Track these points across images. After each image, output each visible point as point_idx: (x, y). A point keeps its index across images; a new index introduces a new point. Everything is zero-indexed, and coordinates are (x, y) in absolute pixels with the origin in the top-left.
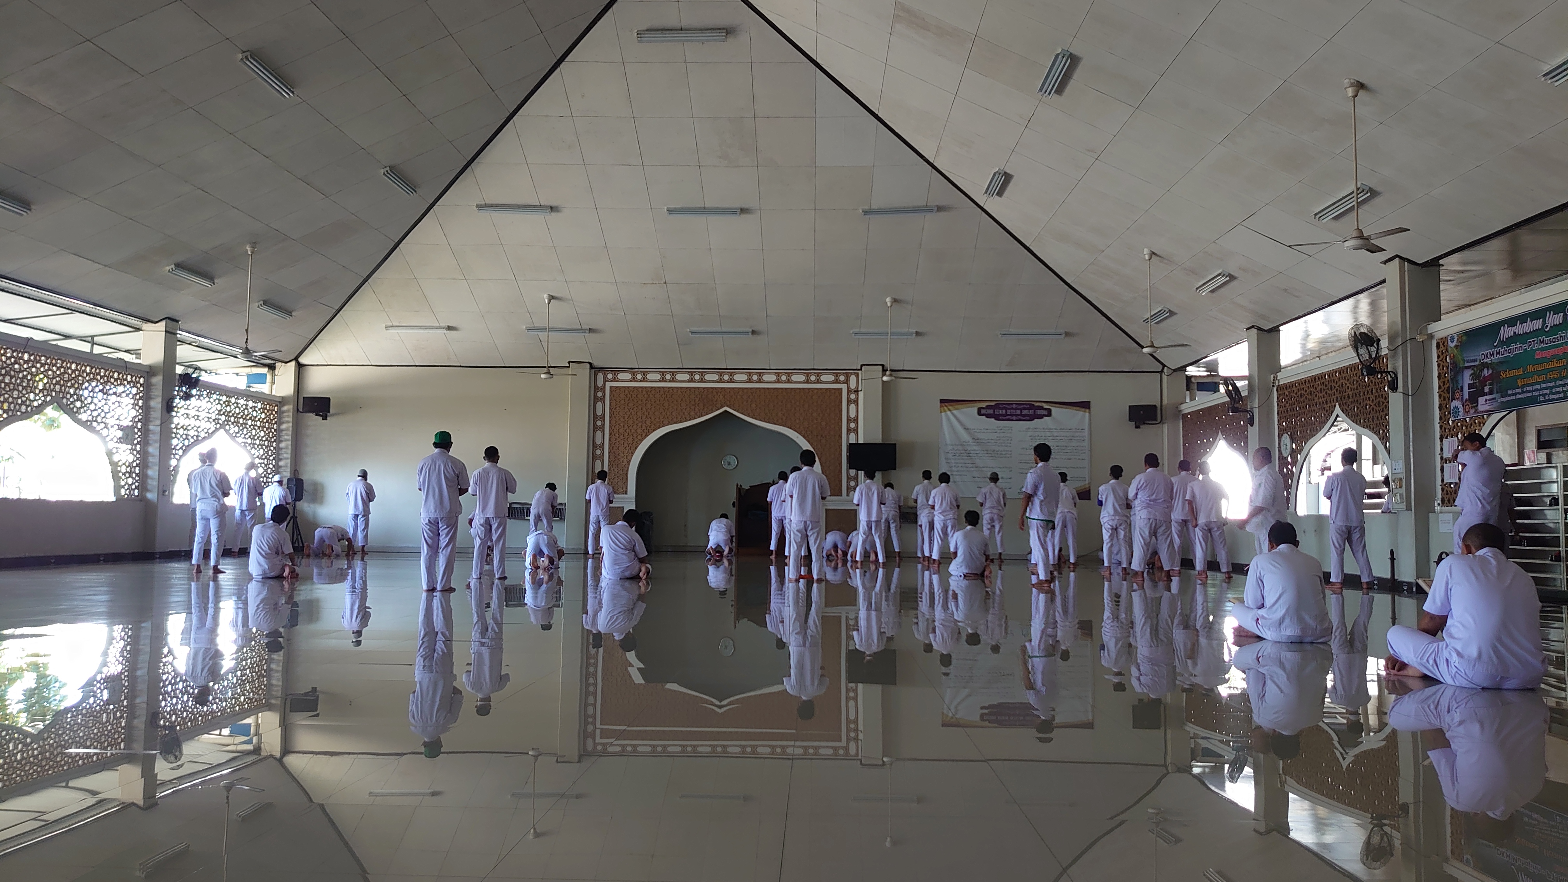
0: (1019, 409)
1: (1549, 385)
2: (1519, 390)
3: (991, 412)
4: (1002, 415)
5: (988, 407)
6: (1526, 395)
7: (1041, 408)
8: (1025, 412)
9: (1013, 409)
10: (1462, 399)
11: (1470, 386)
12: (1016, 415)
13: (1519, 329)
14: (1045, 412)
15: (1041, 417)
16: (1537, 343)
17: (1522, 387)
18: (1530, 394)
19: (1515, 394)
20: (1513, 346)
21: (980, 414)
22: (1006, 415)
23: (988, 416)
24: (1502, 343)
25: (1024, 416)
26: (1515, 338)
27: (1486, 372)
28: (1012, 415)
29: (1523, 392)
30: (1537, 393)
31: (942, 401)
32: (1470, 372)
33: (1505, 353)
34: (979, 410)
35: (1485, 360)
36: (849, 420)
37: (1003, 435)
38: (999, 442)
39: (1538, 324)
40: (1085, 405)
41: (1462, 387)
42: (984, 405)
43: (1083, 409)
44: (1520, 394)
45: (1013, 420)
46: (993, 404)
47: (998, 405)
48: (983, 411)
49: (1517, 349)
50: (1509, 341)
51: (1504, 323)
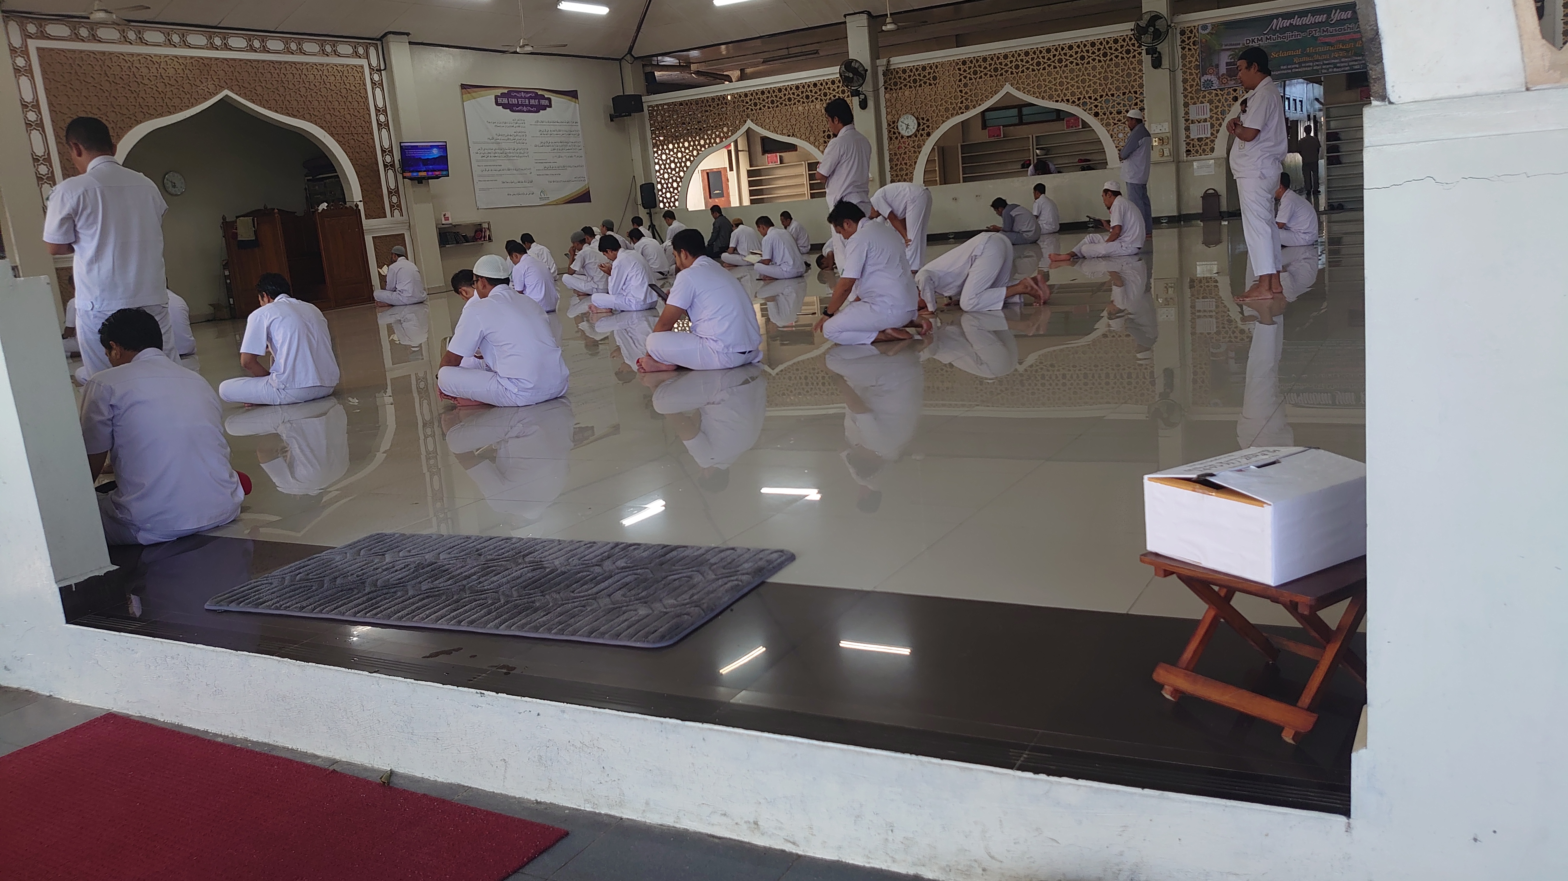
0: (527, 98)
1: (1333, 61)
2: (1297, 66)
3: (505, 101)
4: (514, 105)
5: (503, 95)
6: (1304, 69)
7: (543, 97)
8: (532, 102)
9: (521, 97)
10: (1218, 74)
11: (1227, 64)
12: (526, 106)
13: (1296, 21)
14: (547, 103)
15: (544, 108)
16: (1320, 32)
17: (1299, 63)
18: (1310, 68)
19: (1291, 69)
20: (1288, 34)
21: (497, 104)
22: (518, 105)
23: (505, 106)
24: (1274, 32)
25: (532, 106)
26: (1291, 28)
28: (523, 105)
29: (1300, 67)
31: (464, 87)
32: (1229, 53)
33: (1276, 39)
34: (496, 97)
35: (1251, 44)
36: (377, 110)
37: (518, 129)
38: (517, 138)
39: (1322, 18)
40: (573, 95)
41: (1217, 66)
42: (499, 92)
43: (574, 99)
44: (1296, 68)
45: (524, 112)
46: (506, 91)
47: (511, 93)
48: (500, 100)
49: (1294, 36)
50: (1284, 30)
51: (1277, 16)
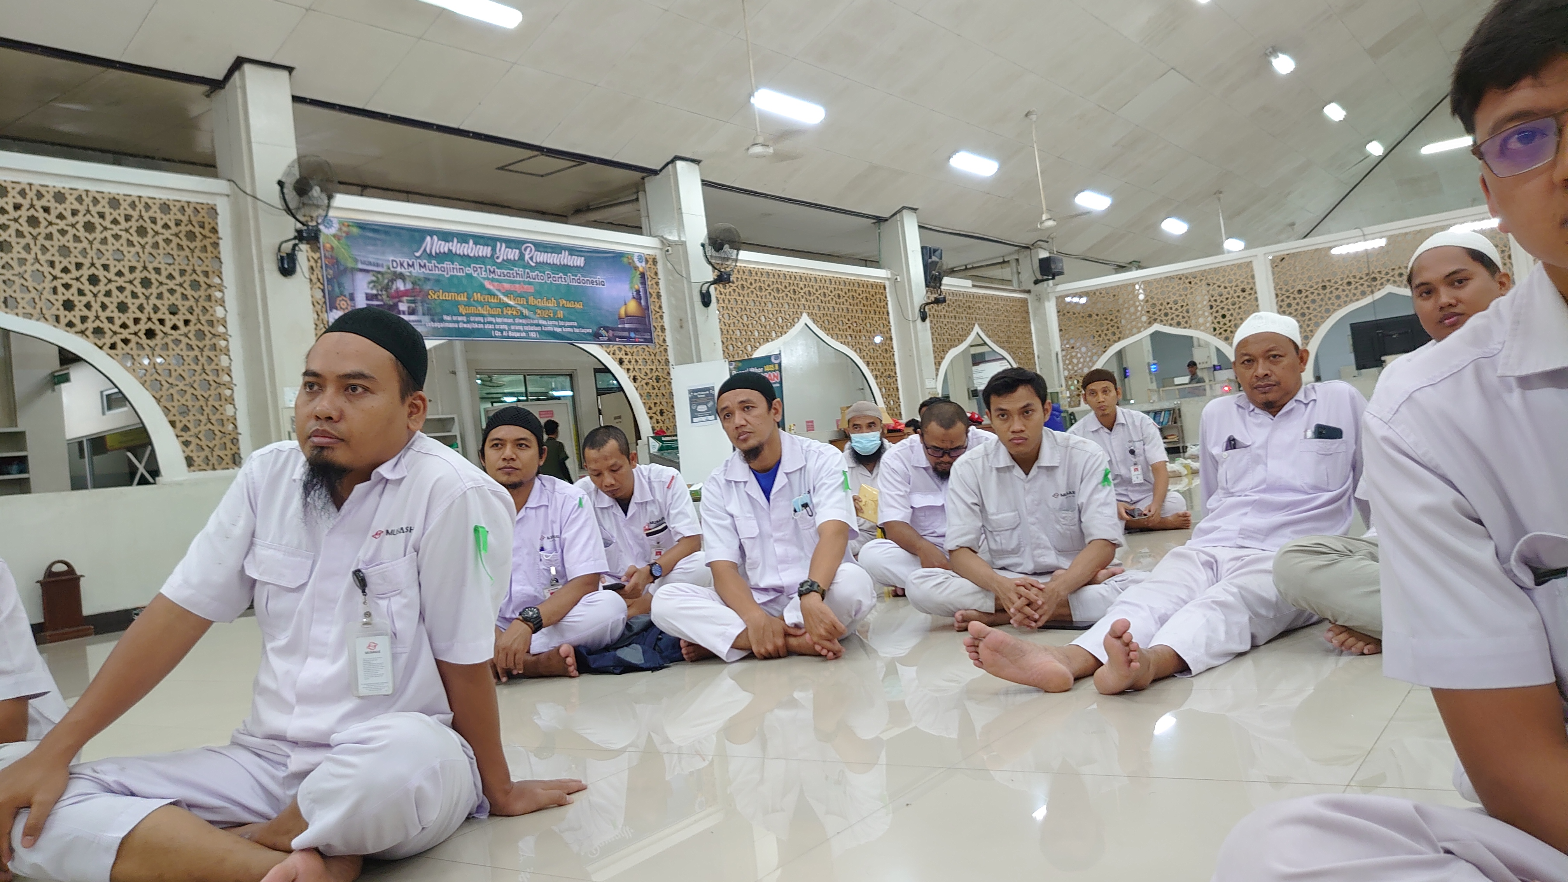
2: (466, 319)
13: (456, 247)
16: (486, 271)
17: (467, 315)
18: (481, 326)
19: (458, 322)
20: (447, 265)
24: (429, 257)
26: (449, 256)
27: (400, 285)
29: (468, 322)
30: (491, 327)
32: (369, 277)
33: (433, 269)
35: (399, 269)
39: (485, 251)
44: (464, 322)
49: (451, 269)
50: (441, 257)
51: (431, 233)
